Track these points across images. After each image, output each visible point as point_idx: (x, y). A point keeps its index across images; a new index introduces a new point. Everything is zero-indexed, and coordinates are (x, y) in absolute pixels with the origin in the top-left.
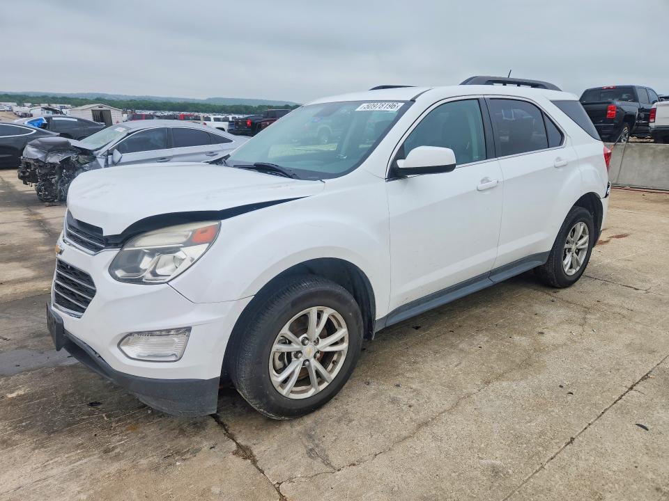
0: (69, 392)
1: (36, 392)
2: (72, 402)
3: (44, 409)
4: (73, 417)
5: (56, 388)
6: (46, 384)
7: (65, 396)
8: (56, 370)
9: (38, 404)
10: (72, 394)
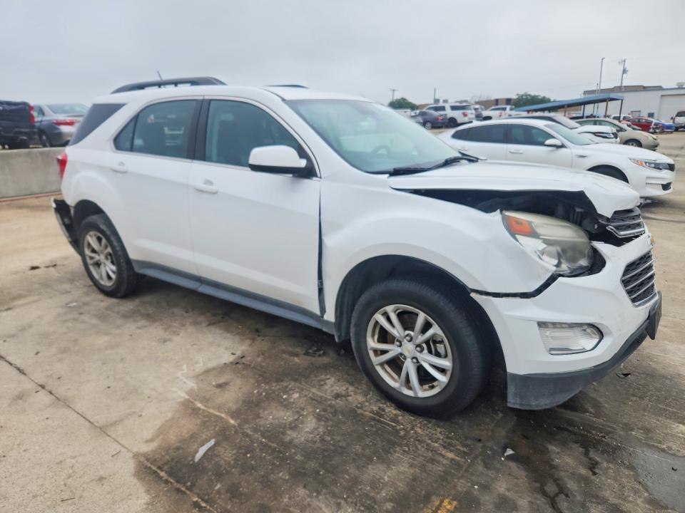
0: (635, 399)
1: (667, 418)
2: (639, 389)
3: (666, 398)
4: (645, 379)
5: (644, 410)
6: (652, 421)
7: (641, 398)
8: (632, 430)
9: (670, 406)
10: (634, 395)
